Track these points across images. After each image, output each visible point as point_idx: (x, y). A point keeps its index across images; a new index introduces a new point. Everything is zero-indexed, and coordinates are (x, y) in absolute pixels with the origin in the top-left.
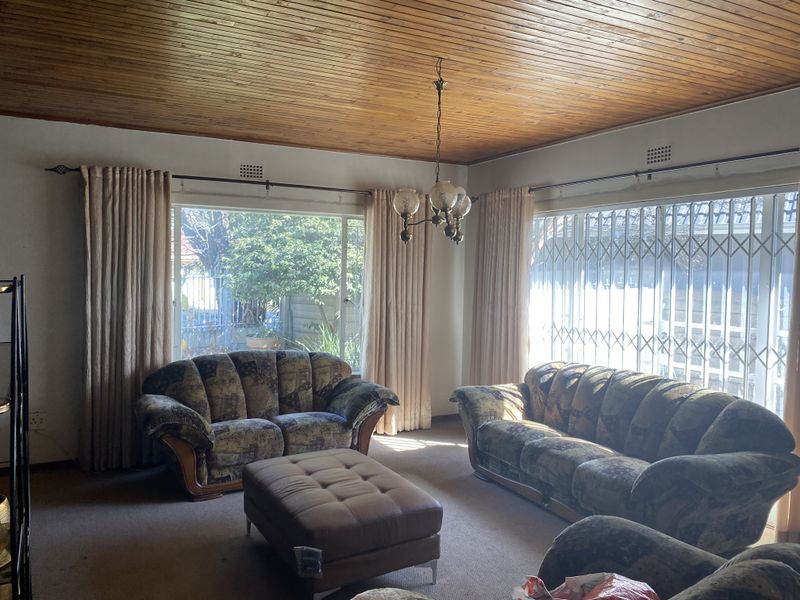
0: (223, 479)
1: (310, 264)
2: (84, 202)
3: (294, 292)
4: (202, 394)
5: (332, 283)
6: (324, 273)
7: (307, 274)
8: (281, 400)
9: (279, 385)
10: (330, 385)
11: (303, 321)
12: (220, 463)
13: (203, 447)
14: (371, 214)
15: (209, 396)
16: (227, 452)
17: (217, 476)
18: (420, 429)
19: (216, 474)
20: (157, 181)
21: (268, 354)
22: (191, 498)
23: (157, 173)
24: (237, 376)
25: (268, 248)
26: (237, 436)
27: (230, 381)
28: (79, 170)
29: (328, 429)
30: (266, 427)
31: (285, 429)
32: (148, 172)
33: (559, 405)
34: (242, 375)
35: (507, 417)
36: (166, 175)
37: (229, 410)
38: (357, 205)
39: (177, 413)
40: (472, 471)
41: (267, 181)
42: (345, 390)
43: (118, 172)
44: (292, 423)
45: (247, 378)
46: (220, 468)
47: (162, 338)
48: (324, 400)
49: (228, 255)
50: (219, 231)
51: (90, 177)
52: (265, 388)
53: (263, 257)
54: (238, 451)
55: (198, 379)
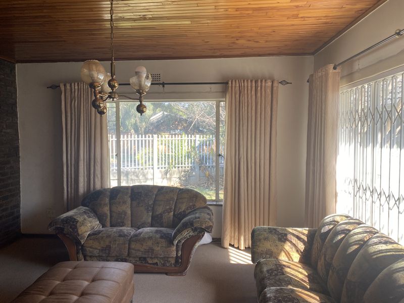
4: (106, 210)
8: (153, 218)
9: (153, 209)
10: (184, 211)
12: (88, 254)
15: (111, 211)
27: (123, 203)
34: (132, 200)
37: (119, 220)
41: (163, 82)
43: (76, 85)
45: (135, 202)
51: (65, 89)
52: (143, 209)
54: (99, 248)
55: (107, 200)
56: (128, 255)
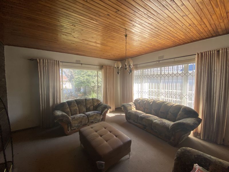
0: (74, 130)
1: (89, 80)
2: (38, 67)
3: (86, 85)
4: (69, 110)
5: (93, 84)
6: (92, 82)
7: (88, 82)
8: (86, 109)
9: (86, 106)
10: (96, 105)
11: (88, 90)
12: (73, 126)
13: (69, 123)
14: (103, 70)
15: (70, 110)
16: (75, 124)
17: (73, 129)
18: (113, 111)
19: (72, 129)
20: (56, 63)
21: (83, 99)
22: (66, 135)
23: (56, 61)
24: (76, 104)
25: (81, 78)
26: (77, 120)
28: (37, 60)
29: (97, 115)
30: (84, 116)
31: (88, 116)
32: (54, 61)
33: (143, 107)
35: (133, 110)
36: (58, 61)
37: (75, 112)
38: (100, 69)
39: (62, 116)
40: (126, 121)
41: (82, 63)
42: (100, 106)
43: (46, 60)
44: (89, 115)
45: (79, 105)
46: (73, 127)
47: (59, 98)
48: (95, 108)
49: (74, 79)
50: (72, 75)
51: (39, 61)
52: (83, 107)
53: (80, 79)
54: (77, 123)
55: (68, 106)
56: (88, 122)
